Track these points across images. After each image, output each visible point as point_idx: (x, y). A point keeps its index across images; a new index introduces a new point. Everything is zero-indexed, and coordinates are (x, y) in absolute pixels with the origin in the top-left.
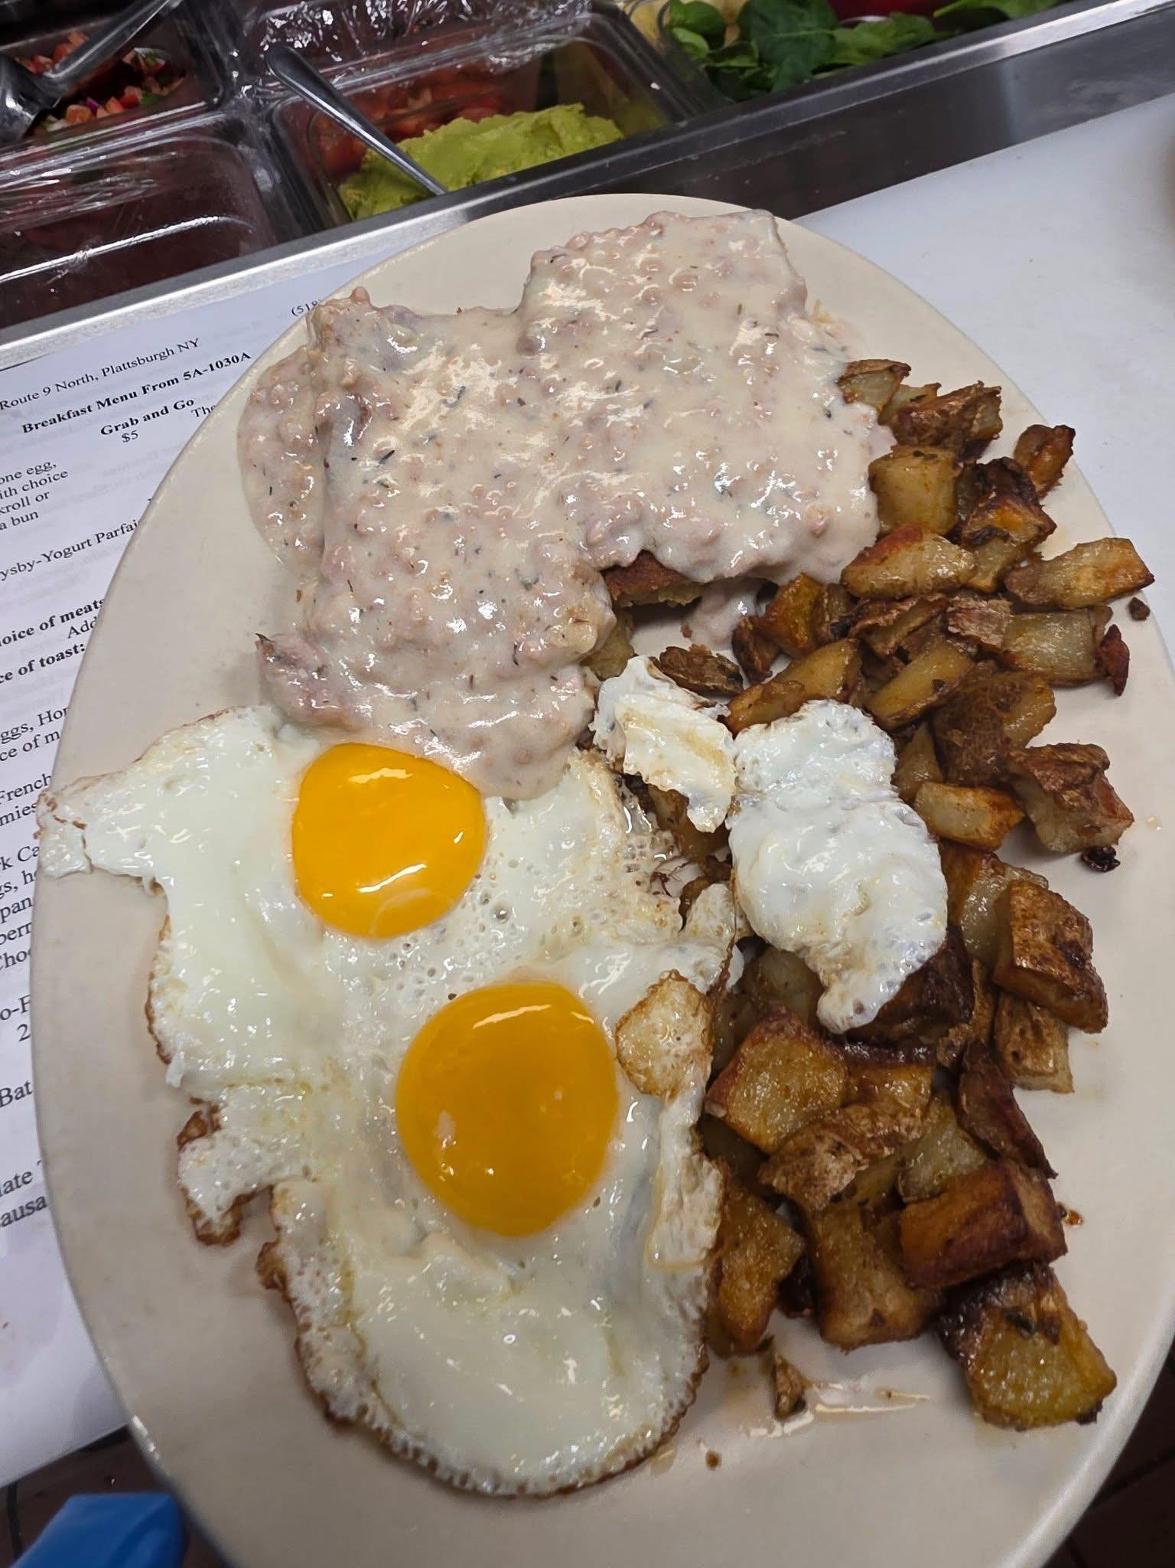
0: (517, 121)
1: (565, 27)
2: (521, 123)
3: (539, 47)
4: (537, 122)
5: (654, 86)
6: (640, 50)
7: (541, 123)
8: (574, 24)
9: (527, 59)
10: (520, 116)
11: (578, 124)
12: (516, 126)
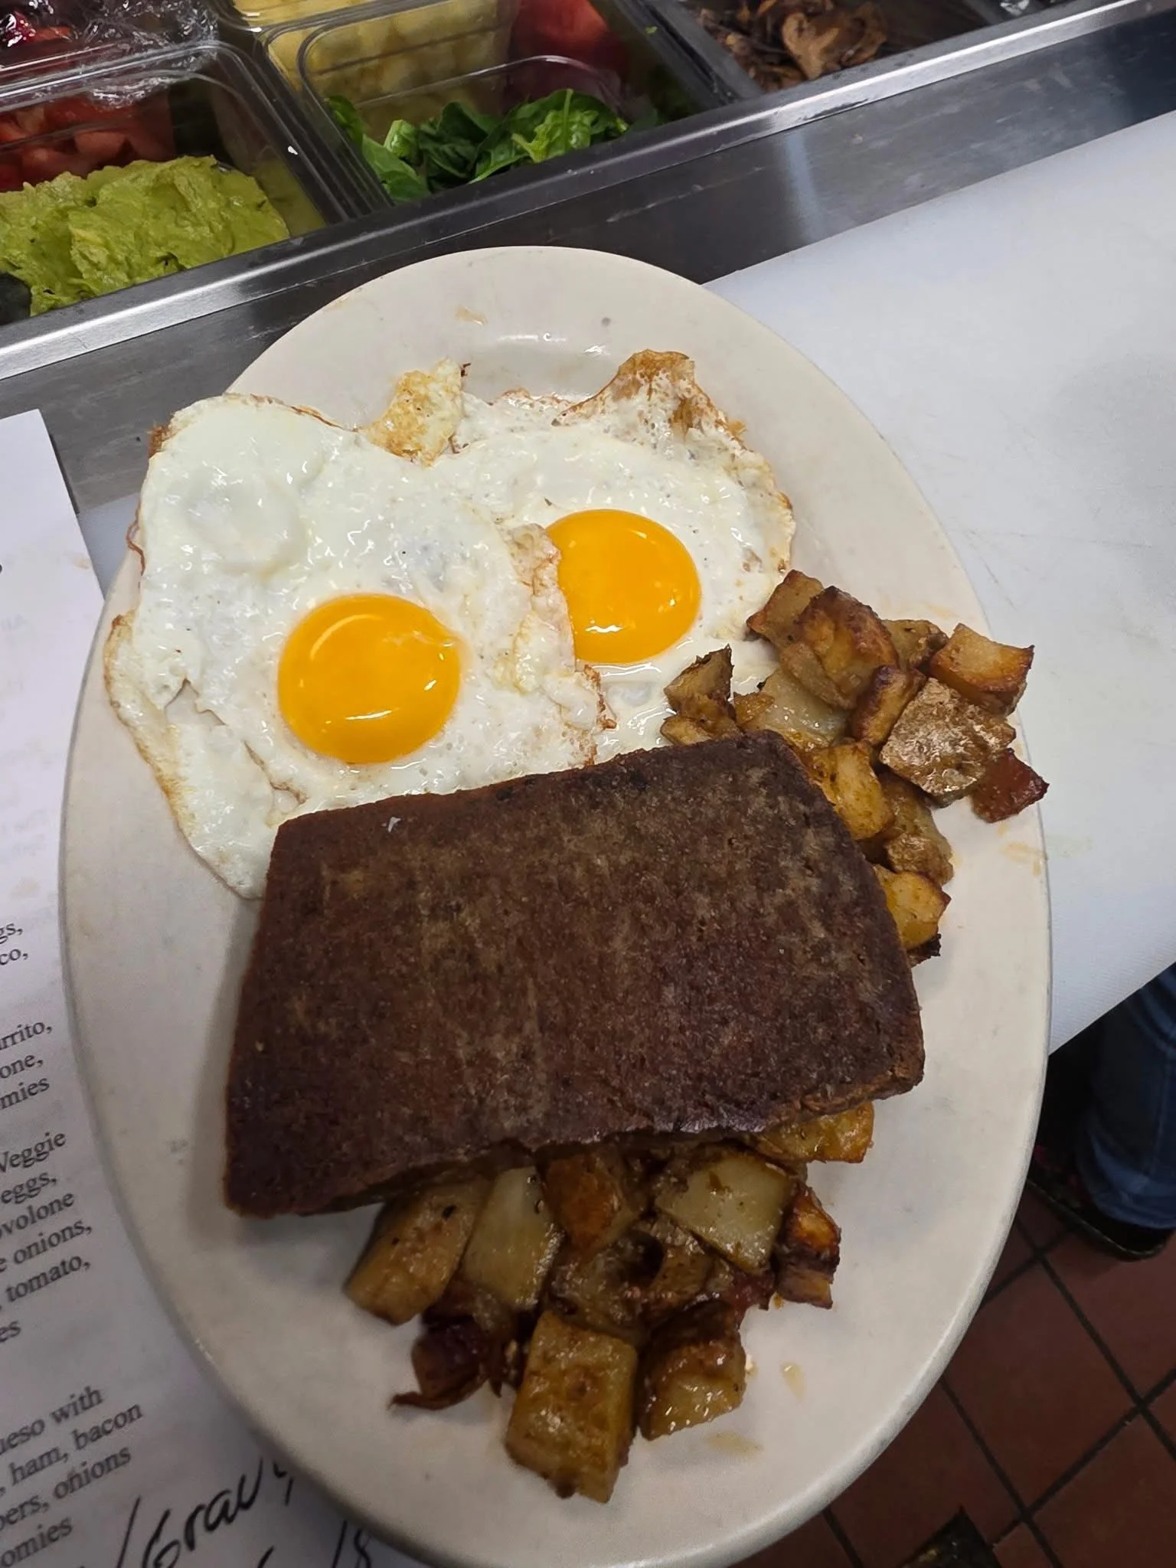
0: (133, 175)
1: (186, 57)
2: (140, 176)
3: (156, 81)
4: (158, 177)
5: (291, 150)
6: (278, 98)
7: (163, 181)
8: (197, 55)
9: (140, 94)
10: (138, 168)
11: (210, 184)
12: (134, 180)
